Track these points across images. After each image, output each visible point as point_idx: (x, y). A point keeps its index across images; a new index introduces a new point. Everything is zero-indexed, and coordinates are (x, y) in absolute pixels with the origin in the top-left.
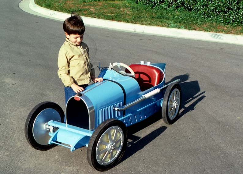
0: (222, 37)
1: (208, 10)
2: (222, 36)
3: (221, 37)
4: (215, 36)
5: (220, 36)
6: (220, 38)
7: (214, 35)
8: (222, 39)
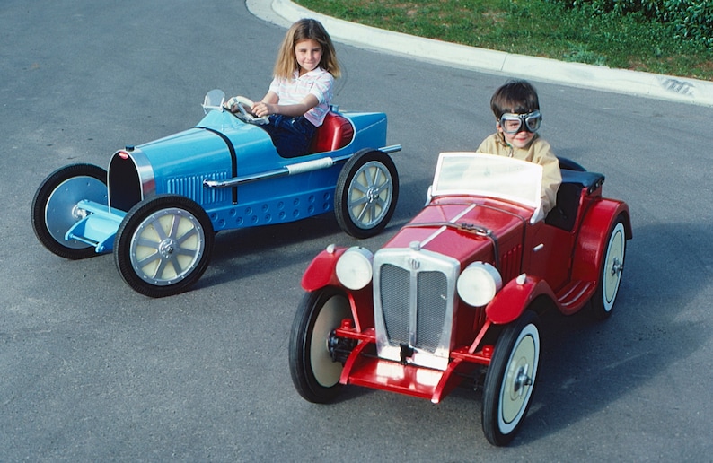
0: (691, 89)
1: (690, 18)
2: (691, 85)
3: (687, 89)
4: (673, 86)
5: (686, 86)
6: (685, 91)
7: (671, 83)
8: (690, 94)
